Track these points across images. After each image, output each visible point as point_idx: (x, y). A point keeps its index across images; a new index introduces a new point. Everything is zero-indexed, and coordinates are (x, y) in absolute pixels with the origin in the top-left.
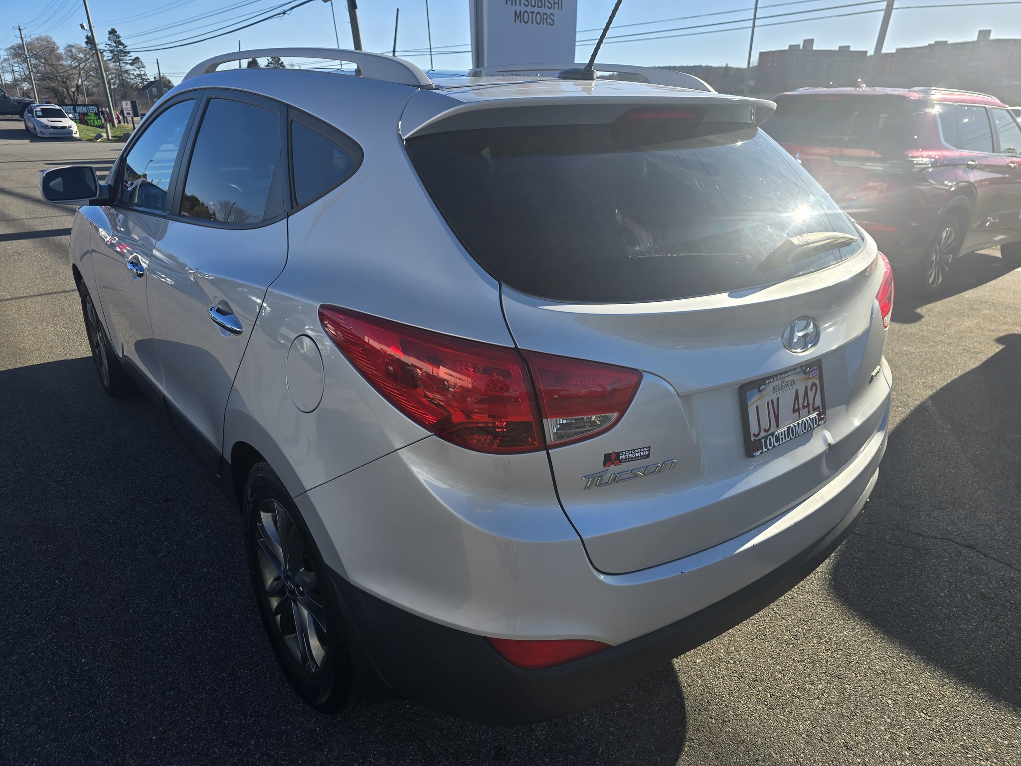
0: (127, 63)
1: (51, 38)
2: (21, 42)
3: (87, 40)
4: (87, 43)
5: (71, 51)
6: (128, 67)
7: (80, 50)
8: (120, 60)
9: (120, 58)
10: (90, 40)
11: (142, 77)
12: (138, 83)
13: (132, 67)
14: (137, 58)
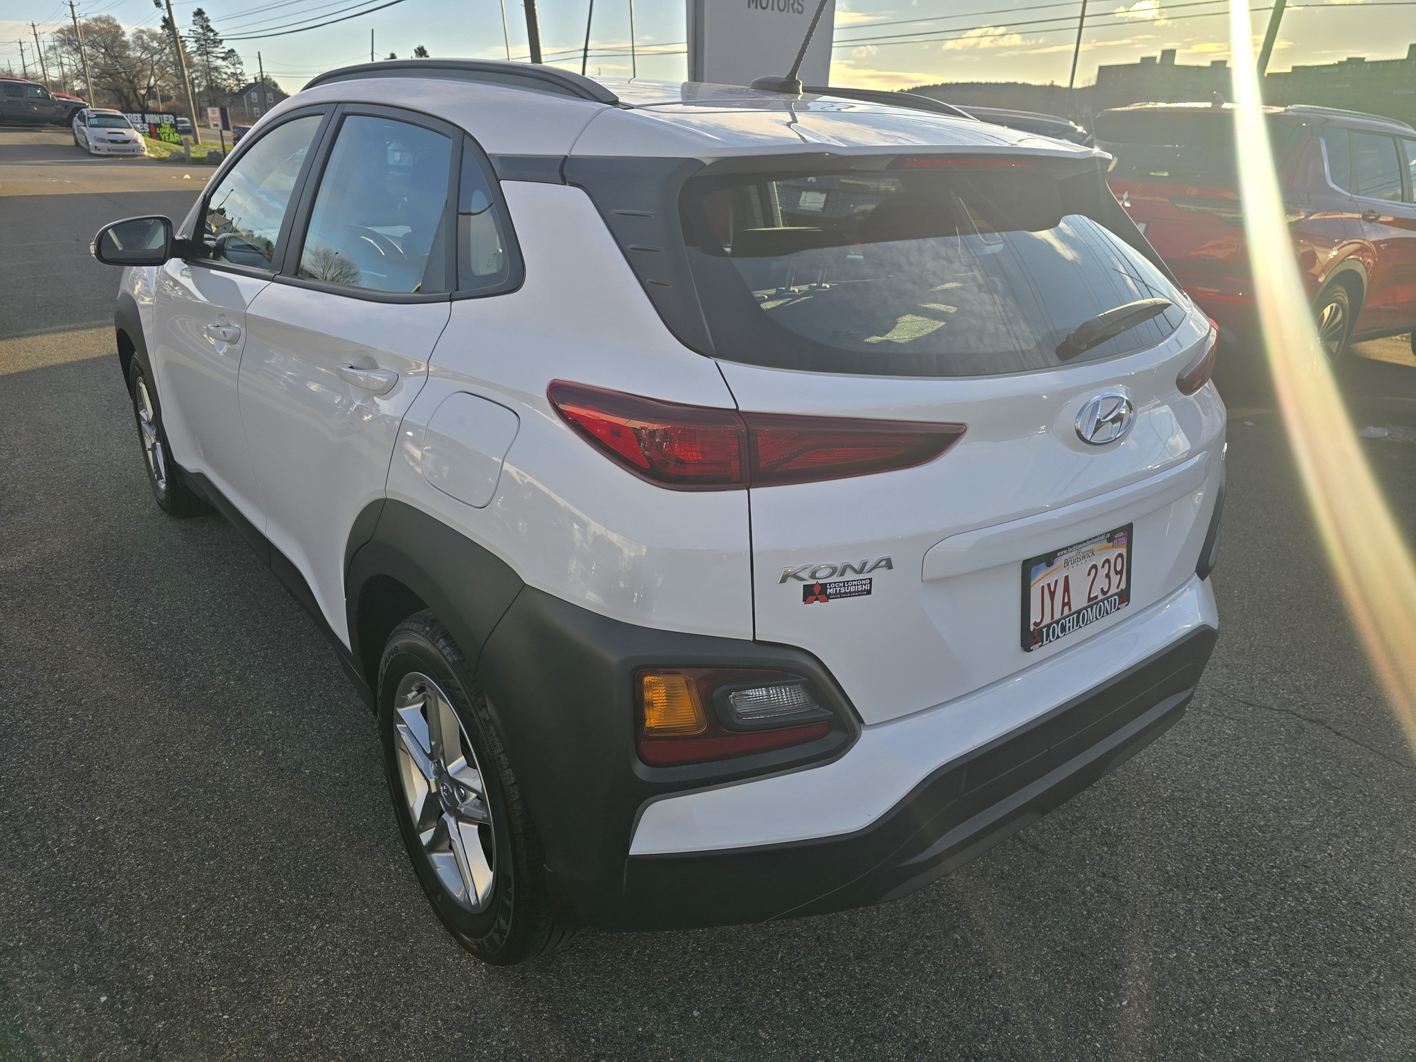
0: (218, 57)
1: (114, 20)
2: (73, 24)
3: (163, 24)
4: (163, 27)
5: (141, 38)
6: (219, 62)
7: (153, 36)
8: (208, 53)
9: (208, 49)
10: (168, 23)
11: (237, 77)
12: (232, 86)
13: (224, 63)
14: (232, 51)
